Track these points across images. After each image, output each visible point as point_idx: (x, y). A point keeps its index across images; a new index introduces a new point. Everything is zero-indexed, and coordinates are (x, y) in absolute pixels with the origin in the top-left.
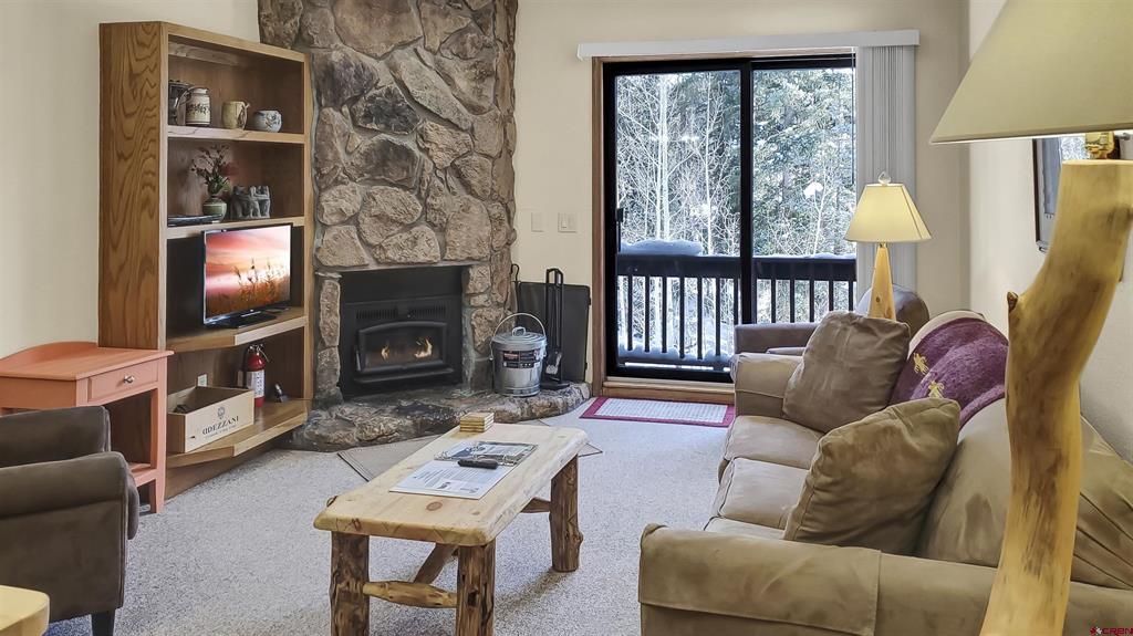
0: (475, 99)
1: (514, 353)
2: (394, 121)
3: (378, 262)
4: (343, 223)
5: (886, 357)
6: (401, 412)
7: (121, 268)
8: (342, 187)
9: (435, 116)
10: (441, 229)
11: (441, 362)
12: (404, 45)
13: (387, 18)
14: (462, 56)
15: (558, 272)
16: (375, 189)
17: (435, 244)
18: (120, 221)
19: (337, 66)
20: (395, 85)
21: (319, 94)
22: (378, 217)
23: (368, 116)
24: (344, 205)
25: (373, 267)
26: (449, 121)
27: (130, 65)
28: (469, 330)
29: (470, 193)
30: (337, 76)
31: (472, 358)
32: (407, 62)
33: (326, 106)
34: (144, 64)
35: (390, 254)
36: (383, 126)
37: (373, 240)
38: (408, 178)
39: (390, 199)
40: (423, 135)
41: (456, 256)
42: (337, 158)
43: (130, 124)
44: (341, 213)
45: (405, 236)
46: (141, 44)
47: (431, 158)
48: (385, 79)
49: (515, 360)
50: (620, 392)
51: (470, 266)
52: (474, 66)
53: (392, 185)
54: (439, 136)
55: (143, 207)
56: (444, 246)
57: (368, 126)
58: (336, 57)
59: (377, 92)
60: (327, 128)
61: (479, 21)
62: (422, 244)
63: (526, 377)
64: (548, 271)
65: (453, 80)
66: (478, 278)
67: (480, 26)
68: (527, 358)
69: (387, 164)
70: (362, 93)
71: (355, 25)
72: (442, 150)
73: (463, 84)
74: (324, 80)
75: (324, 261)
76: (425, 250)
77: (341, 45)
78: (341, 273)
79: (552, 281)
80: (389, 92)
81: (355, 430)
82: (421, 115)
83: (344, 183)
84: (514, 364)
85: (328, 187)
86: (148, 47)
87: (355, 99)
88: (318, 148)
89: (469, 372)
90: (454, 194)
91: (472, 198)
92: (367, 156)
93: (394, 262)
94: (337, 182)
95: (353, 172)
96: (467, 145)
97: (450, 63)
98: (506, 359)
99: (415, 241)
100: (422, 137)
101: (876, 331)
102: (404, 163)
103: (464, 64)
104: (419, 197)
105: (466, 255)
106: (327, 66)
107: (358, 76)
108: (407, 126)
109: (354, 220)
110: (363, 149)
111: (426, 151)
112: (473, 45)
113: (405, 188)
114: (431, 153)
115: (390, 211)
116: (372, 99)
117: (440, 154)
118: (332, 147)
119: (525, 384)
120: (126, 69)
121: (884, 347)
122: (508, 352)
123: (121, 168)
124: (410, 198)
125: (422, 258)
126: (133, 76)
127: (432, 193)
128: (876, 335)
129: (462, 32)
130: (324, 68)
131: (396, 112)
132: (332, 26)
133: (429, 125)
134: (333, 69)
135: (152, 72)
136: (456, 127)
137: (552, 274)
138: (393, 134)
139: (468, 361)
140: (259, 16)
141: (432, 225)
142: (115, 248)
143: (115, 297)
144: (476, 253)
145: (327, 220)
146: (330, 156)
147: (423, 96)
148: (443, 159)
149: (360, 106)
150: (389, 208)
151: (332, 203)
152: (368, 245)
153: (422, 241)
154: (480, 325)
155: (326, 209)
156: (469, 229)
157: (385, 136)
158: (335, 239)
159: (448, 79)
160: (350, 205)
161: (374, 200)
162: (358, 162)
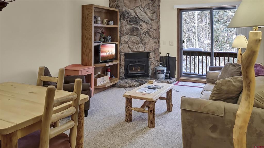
0: (152, 18)
1: (159, 71)
2: (135, 23)
4: (125, 43)
5: (238, 71)
6: (136, 81)
7: (86, 51)
9: (143, 21)
10: (144, 45)
11: (144, 72)
12: (137, 7)
13: (134, 1)
14: (149, 9)
15: (169, 54)
16: (131, 36)
17: (143, 47)
18: (85, 42)
19: (124, 12)
20: (135, 15)
21: (120, 17)
22: (132, 42)
23: (130, 21)
24: (125, 40)
25: (131, 52)
26: (146, 22)
27: (87, 13)
28: (150, 66)
29: (151, 37)
30: (124, 13)
31: (151, 72)
32: (138, 10)
33: (122, 20)
34: (89, 13)
35: (134, 50)
36: (133, 24)
38: (138, 34)
39: (134, 38)
40: (141, 25)
41: (147, 50)
42: (124, 30)
43: (87, 24)
45: (137, 46)
46: (89, 9)
47: (142, 30)
48: (133, 14)
50: (183, 80)
51: (150, 52)
52: (152, 11)
53: (135, 36)
54: (144, 25)
55: (89, 39)
56: (145, 48)
57: (130, 24)
58: (124, 10)
59: (132, 17)
60: (122, 24)
61: (153, 1)
62: (141, 48)
63: (162, 76)
64: (167, 54)
65: (147, 14)
66: (152, 55)
67: (153, 2)
68: (162, 72)
69: (134, 31)
70: (129, 17)
71: (128, 3)
72: (144, 28)
73: (149, 14)
74: (121, 14)
75: (122, 51)
76: (141, 49)
77: (125, 7)
78: (125, 53)
79: (168, 56)
80: (134, 17)
81: (127, 84)
82: (141, 21)
83: (125, 35)
84: (160, 73)
85: (122, 36)
86: (90, 9)
87: (128, 18)
88: (120, 28)
89: (150, 74)
90: (147, 37)
91: (150, 38)
92: (130, 30)
94: (124, 35)
95: (127, 33)
96: (150, 27)
97: (147, 10)
98: (158, 72)
99: (139, 47)
100: (141, 26)
101: (236, 66)
102: (137, 31)
103: (150, 10)
104: (140, 38)
105: (149, 50)
107: (128, 13)
108: (138, 24)
109: (127, 43)
110: (129, 28)
111: (142, 28)
112: (151, 6)
113: (137, 36)
116: (131, 18)
117: (144, 29)
118: (123, 28)
119: (162, 77)
120: (86, 14)
121: (237, 69)
122: (158, 70)
123: (85, 32)
124: (138, 38)
125: (140, 51)
126: (87, 15)
127: (142, 37)
128: (236, 67)
129: (149, 4)
130: (121, 12)
131: (136, 21)
132: (123, 3)
133: (142, 23)
134: (123, 12)
135: (91, 14)
136: (148, 23)
137: (168, 54)
138: (135, 25)
140: (109, 2)
141: (143, 44)
142: (84, 47)
143: (84, 56)
144: (151, 50)
145: (122, 43)
146: (123, 30)
147: (141, 17)
148: (145, 30)
149: (129, 19)
150: (134, 40)
151: (123, 39)
152: (130, 48)
153: (140, 47)
154: (152, 65)
155: (122, 41)
156: (150, 45)
157: (133, 26)
158: (124, 46)
159: (146, 13)
160: (126, 40)
161: (131, 39)
162: (128, 31)
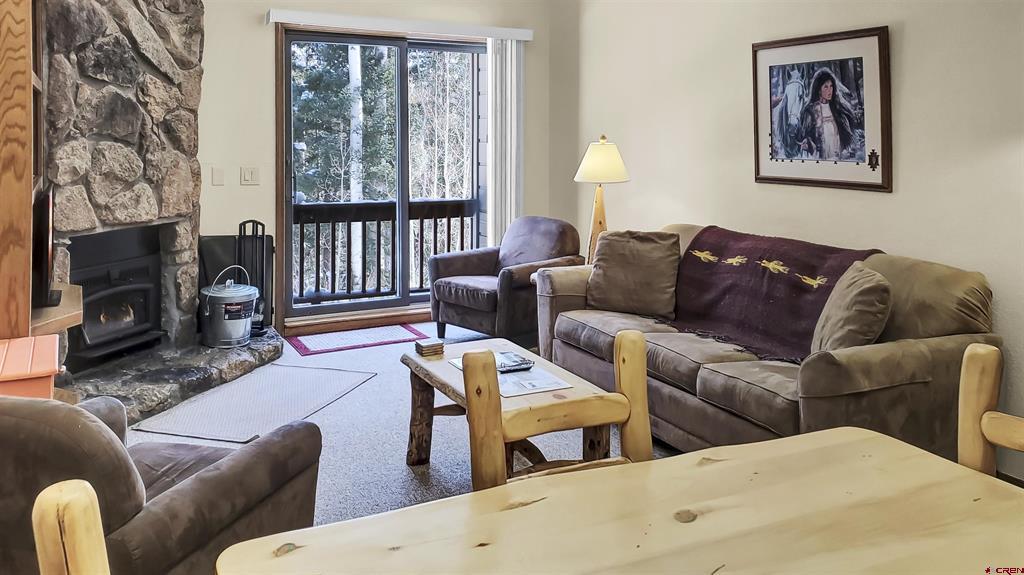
0: (185, 53)
1: (237, 304)
2: (121, 73)
3: (104, 223)
4: (74, 183)
8: (73, 143)
9: (155, 69)
10: (157, 186)
14: (174, 9)
16: (104, 144)
17: (153, 201)
19: (73, 8)
20: (122, 36)
21: (50, 37)
22: (106, 176)
23: (98, 66)
24: (78, 163)
25: (100, 230)
26: (165, 74)
28: (172, 291)
29: (179, 149)
30: (71, 18)
31: (175, 318)
32: (130, 11)
33: (59, 52)
35: (117, 215)
36: (111, 77)
37: (101, 200)
38: (133, 133)
39: (118, 156)
40: (143, 90)
41: (170, 212)
42: (70, 111)
44: (75, 171)
45: (129, 194)
47: (149, 112)
48: (112, 28)
49: (239, 311)
50: (301, 330)
51: (177, 223)
52: (186, 21)
53: (116, 140)
54: (157, 90)
56: (160, 201)
57: (98, 76)
59: (106, 40)
60: (61, 76)
62: (144, 203)
63: (240, 328)
65: (168, 34)
66: (185, 238)
69: (116, 118)
70: (93, 39)
72: (158, 104)
73: (176, 37)
74: (57, 23)
76: (147, 211)
78: (70, 239)
80: (117, 41)
82: (142, 67)
83: (76, 139)
84: (235, 316)
85: (59, 143)
87: (83, 47)
88: (52, 99)
89: (173, 333)
90: (165, 149)
91: (179, 154)
92: (97, 108)
93: (121, 224)
94: (69, 138)
95: (83, 126)
96: (177, 100)
97: (164, 17)
98: (228, 312)
99: (138, 201)
100: (142, 90)
101: (657, 240)
102: (130, 117)
103: (176, 18)
104: (139, 152)
105: (176, 212)
106: (62, 6)
107: (89, 21)
108: (130, 79)
109: (84, 179)
110: (94, 101)
111: (145, 105)
113: (128, 144)
114: (149, 107)
115: (117, 169)
116: (100, 48)
117: (157, 108)
118: (66, 99)
119: (241, 334)
122: (231, 304)
124: (130, 152)
125: (145, 218)
127: (151, 148)
128: (656, 242)
130: (59, 8)
131: (123, 64)
133: (148, 78)
136: (170, 81)
137: (249, 226)
138: (120, 86)
139: (170, 320)
141: (150, 181)
144: (184, 209)
145: (62, 180)
146: (65, 108)
147: (147, 48)
148: (158, 113)
149: (91, 54)
150: (117, 165)
151: (65, 161)
152: (97, 206)
153: (143, 199)
154: (184, 282)
155: (61, 168)
156: (179, 185)
157: (113, 88)
158: (69, 200)
159: (163, 32)
160: (83, 163)
161: (104, 156)
162: (88, 115)
